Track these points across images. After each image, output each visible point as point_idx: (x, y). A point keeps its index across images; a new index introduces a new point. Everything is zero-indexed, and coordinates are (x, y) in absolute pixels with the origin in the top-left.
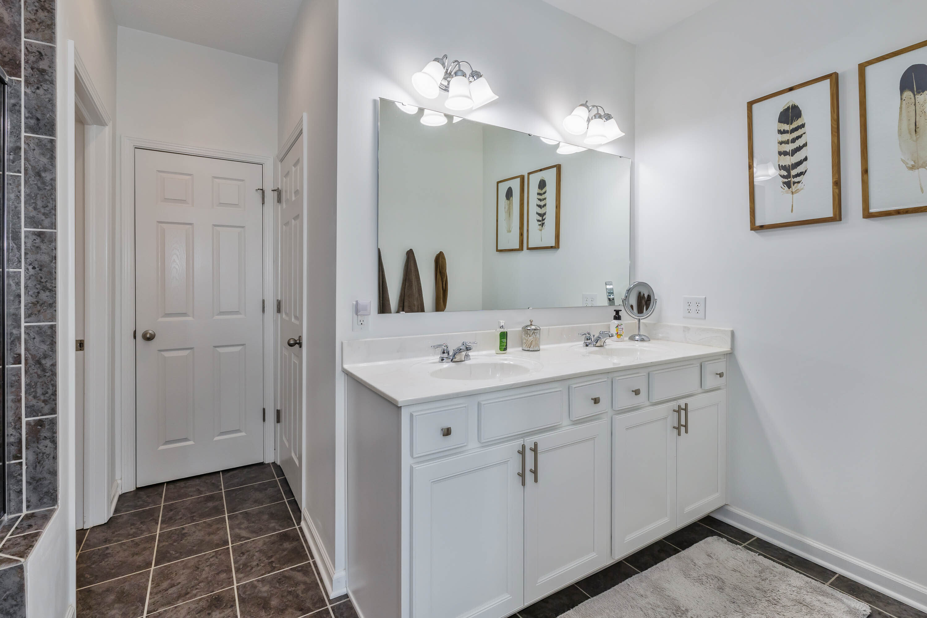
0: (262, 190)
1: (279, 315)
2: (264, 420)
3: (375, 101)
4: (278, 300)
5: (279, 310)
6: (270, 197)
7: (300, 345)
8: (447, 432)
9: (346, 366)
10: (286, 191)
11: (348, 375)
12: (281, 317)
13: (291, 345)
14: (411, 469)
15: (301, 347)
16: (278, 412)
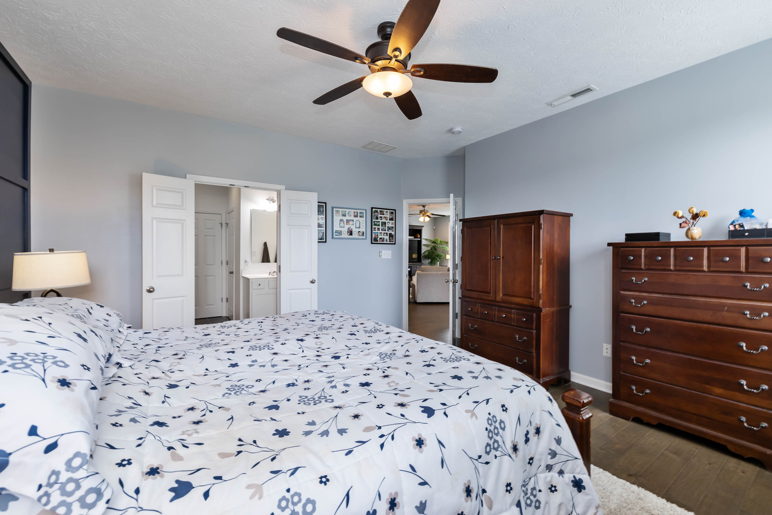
0: (221, 223)
1: (227, 266)
2: (222, 301)
3: (251, 210)
4: (227, 261)
5: (227, 264)
6: (224, 225)
7: (233, 273)
8: (260, 285)
9: (243, 275)
10: (229, 224)
11: (243, 277)
12: (228, 267)
13: (230, 273)
14: (252, 292)
15: (233, 274)
16: (227, 299)
